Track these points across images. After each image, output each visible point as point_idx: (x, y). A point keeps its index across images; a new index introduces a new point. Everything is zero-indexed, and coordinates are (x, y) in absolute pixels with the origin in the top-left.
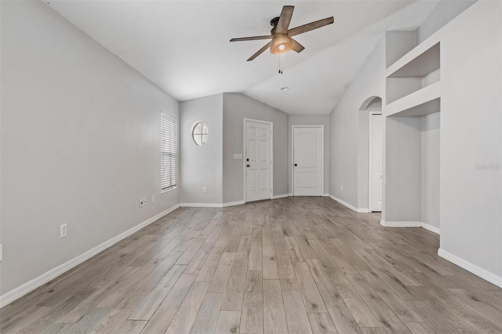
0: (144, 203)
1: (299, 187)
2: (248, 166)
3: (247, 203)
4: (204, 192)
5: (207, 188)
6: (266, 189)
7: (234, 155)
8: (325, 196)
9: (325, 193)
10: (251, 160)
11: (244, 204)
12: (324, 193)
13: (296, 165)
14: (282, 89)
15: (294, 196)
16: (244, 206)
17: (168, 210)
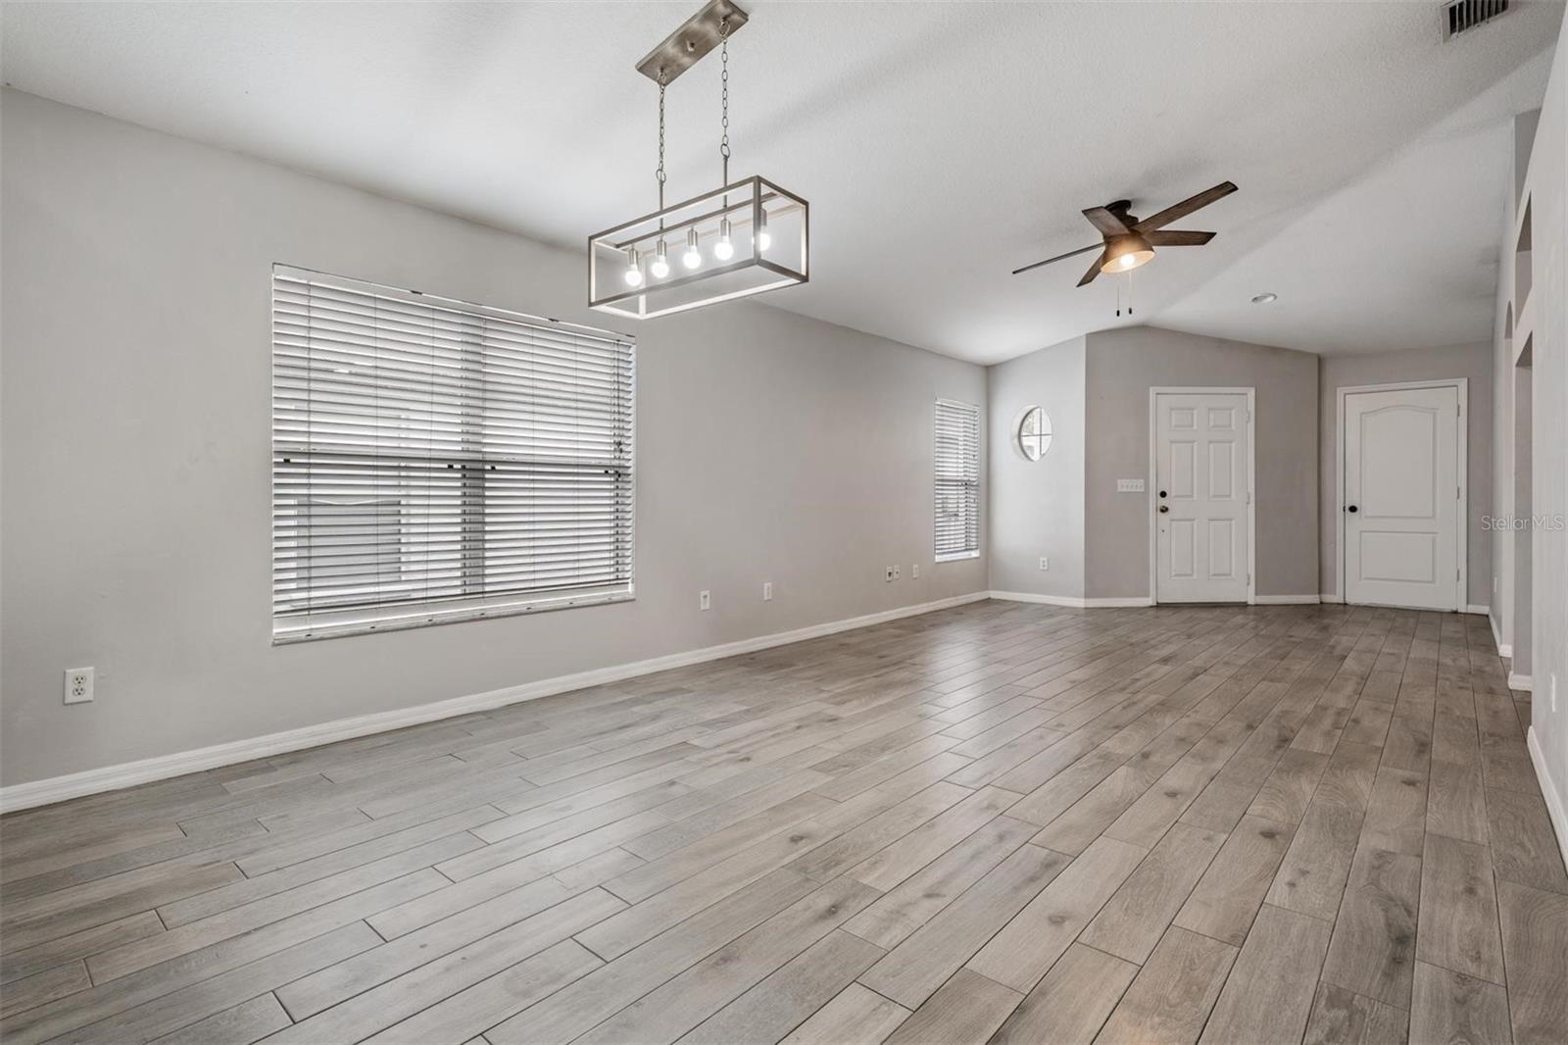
0: (895, 576)
1: (1366, 578)
2: (1164, 510)
3: (1159, 606)
4: (1042, 567)
5: (1048, 561)
6: (1230, 574)
7: (1119, 481)
8: (1469, 611)
9: (1474, 603)
10: (1173, 494)
11: (1152, 607)
12: (1468, 603)
13: (1353, 509)
14: (1255, 299)
15: (1345, 604)
16: (1151, 612)
17: (953, 598)
